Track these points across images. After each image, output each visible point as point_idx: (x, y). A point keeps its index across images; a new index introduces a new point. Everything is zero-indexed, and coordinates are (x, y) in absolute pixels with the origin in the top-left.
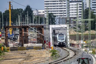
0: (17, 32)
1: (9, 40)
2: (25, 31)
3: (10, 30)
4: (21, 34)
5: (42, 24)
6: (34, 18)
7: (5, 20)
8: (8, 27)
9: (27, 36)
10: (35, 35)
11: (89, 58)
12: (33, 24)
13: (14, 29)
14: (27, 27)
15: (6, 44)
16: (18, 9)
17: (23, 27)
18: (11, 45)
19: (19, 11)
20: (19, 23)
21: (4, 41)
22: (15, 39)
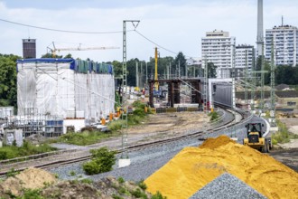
0: (165, 87)
1: (154, 99)
2: (176, 87)
3: (156, 85)
4: (170, 90)
5: (198, 78)
6: (187, 69)
7: (149, 72)
8: (153, 82)
9: (177, 94)
10: (189, 92)
11: (262, 123)
12: (186, 78)
13: (161, 83)
14: (179, 81)
15: (151, 104)
16: (167, 58)
17: (173, 81)
18: (157, 105)
19: (169, 59)
20: (168, 76)
21: (147, 100)
22: (162, 97)
